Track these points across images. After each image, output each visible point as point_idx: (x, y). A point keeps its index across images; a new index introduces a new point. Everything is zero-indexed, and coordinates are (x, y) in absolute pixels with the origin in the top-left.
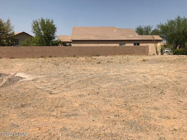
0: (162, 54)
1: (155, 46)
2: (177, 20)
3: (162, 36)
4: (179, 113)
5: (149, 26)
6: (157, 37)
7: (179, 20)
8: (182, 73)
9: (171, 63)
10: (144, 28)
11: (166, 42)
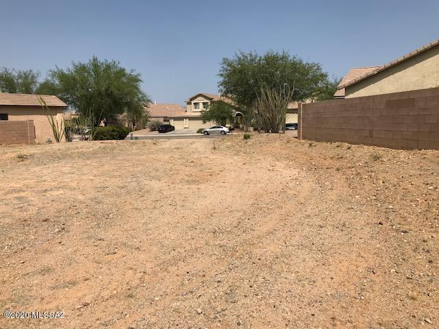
0: (69, 139)
1: (51, 121)
2: (93, 65)
3: (65, 97)
4: (95, 265)
5: (31, 71)
6: (53, 101)
7: (95, 64)
8: (108, 179)
9: (88, 159)
10: (16, 74)
11: (74, 112)
